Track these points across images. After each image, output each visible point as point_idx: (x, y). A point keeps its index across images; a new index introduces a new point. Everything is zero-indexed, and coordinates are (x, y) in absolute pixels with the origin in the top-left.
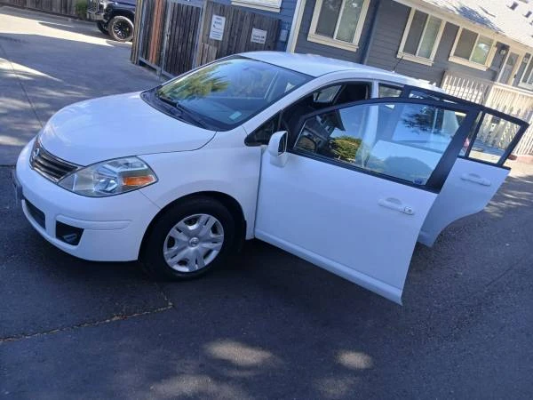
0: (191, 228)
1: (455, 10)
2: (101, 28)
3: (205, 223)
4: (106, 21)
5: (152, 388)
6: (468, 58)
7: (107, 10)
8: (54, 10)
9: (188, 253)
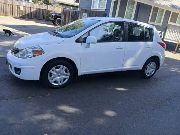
0: (57, 70)
1: (168, 5)
2: (53, 23)
3: (63, 68)
4: (54, 20)
5: (33, 117)
6: (175, 22)
7: (54, 17)
8: (40, 18)
9: (57, 79)
